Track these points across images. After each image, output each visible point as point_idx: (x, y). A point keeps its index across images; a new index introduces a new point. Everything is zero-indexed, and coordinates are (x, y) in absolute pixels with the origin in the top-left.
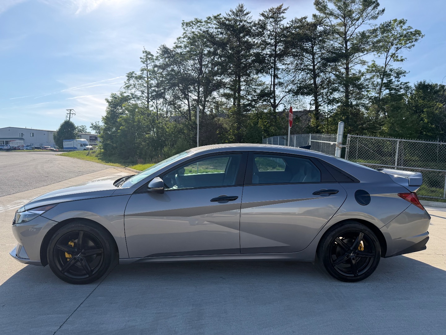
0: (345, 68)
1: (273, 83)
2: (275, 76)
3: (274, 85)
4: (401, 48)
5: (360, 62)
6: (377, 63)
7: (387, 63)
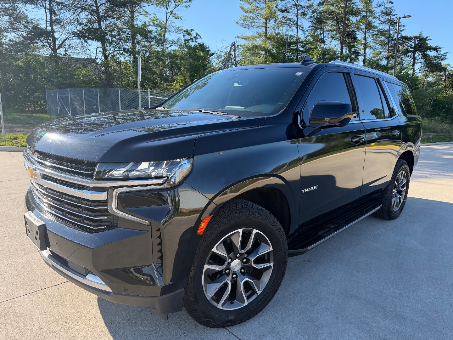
0: (130, 17)
1: (48, 19)
2: (52, 12)
4: (178, 6)
5: (143, 13)
6: (158, 17)
7: (168, 18)
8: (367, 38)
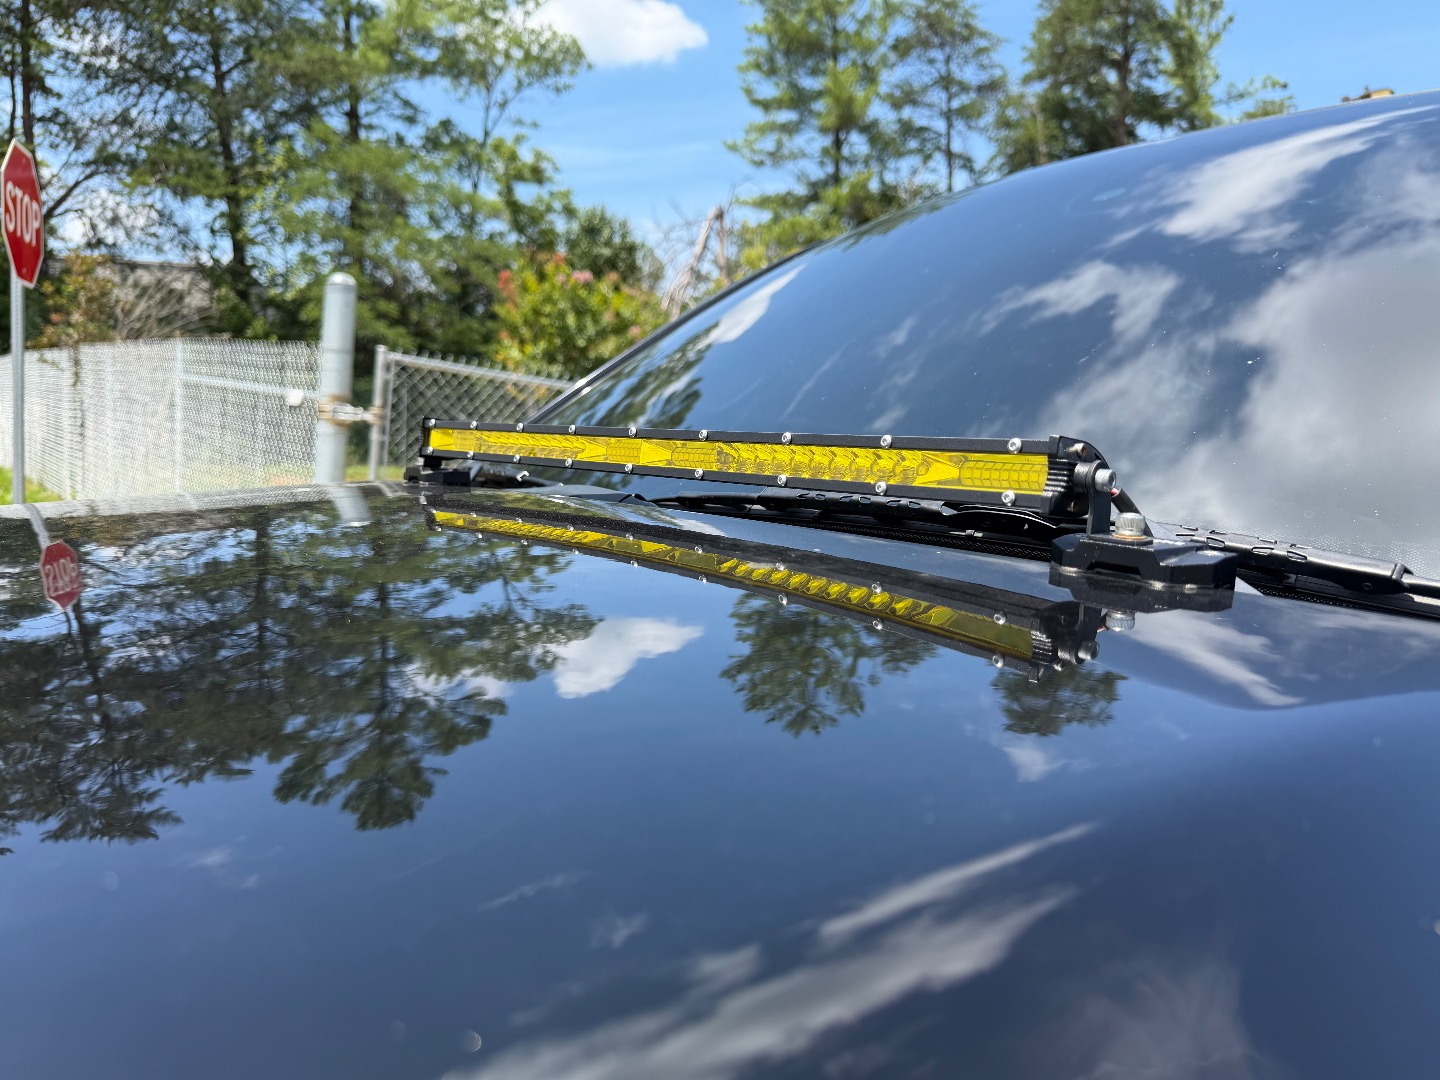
0: (344, 116)
1: (20, 111)
2: (33, 80)
3: (29, 120)
6: (455, 122)
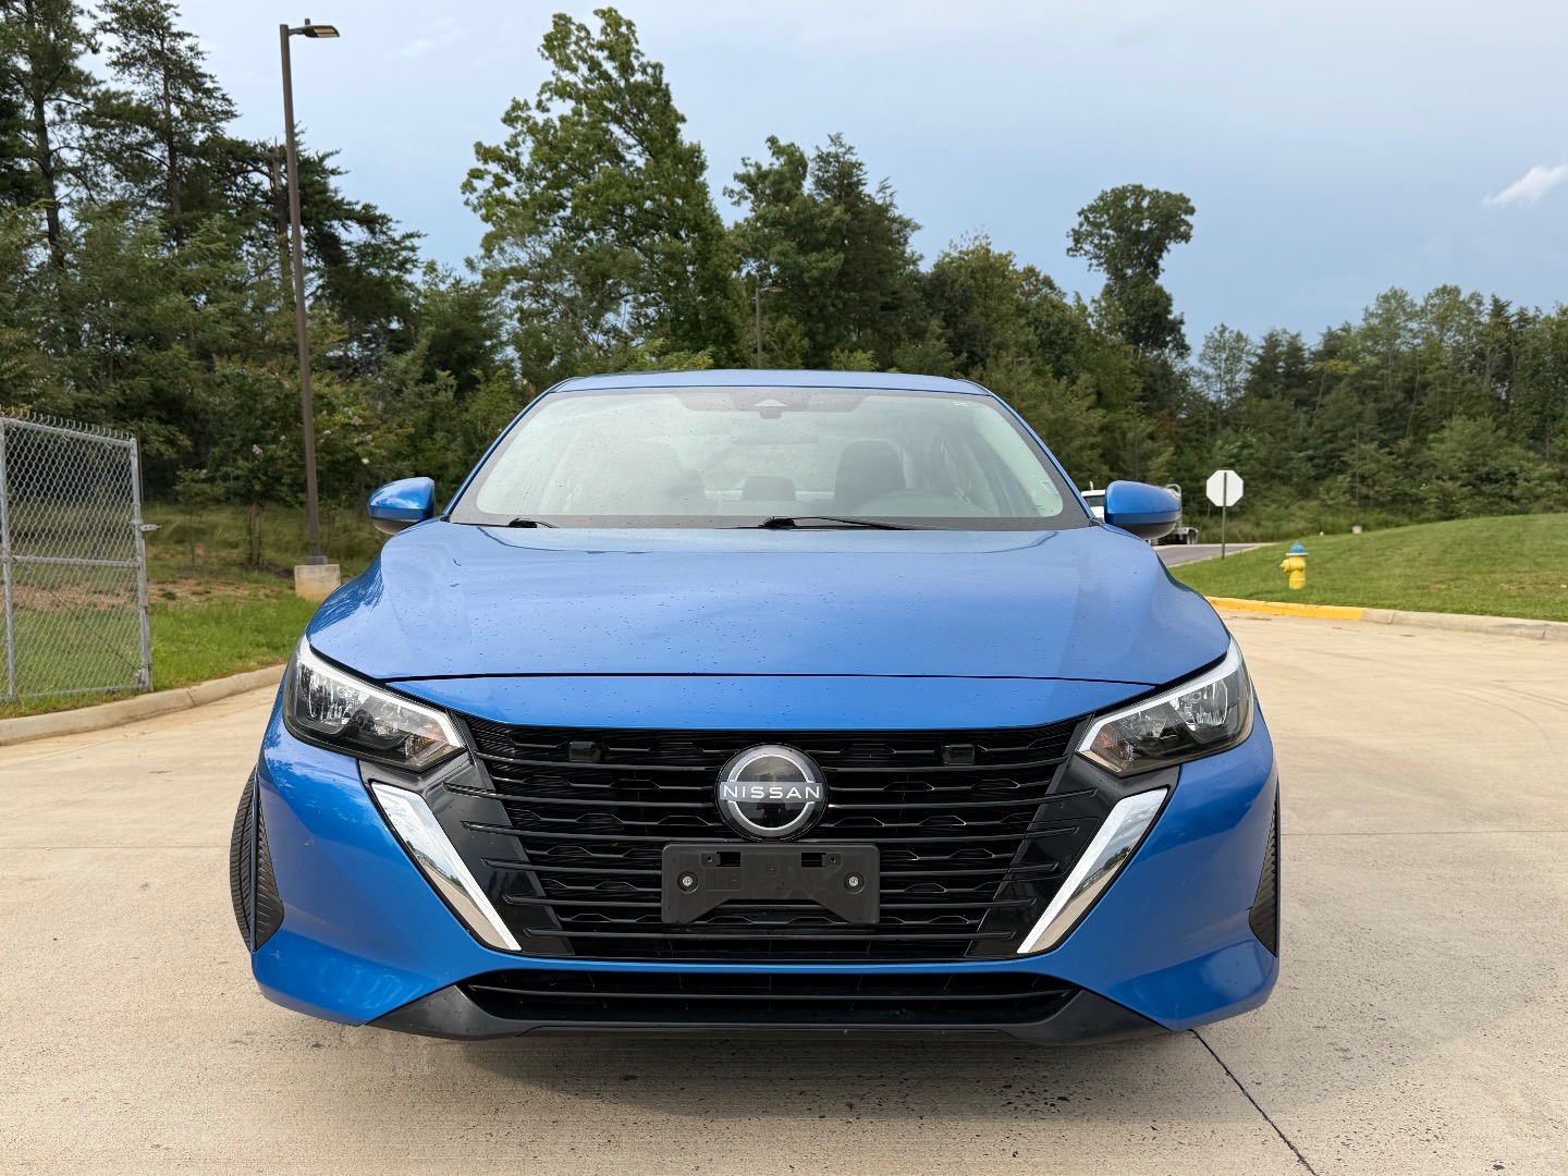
8: (53, 123)
